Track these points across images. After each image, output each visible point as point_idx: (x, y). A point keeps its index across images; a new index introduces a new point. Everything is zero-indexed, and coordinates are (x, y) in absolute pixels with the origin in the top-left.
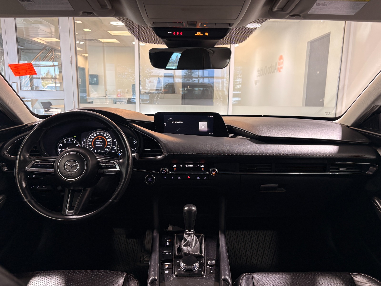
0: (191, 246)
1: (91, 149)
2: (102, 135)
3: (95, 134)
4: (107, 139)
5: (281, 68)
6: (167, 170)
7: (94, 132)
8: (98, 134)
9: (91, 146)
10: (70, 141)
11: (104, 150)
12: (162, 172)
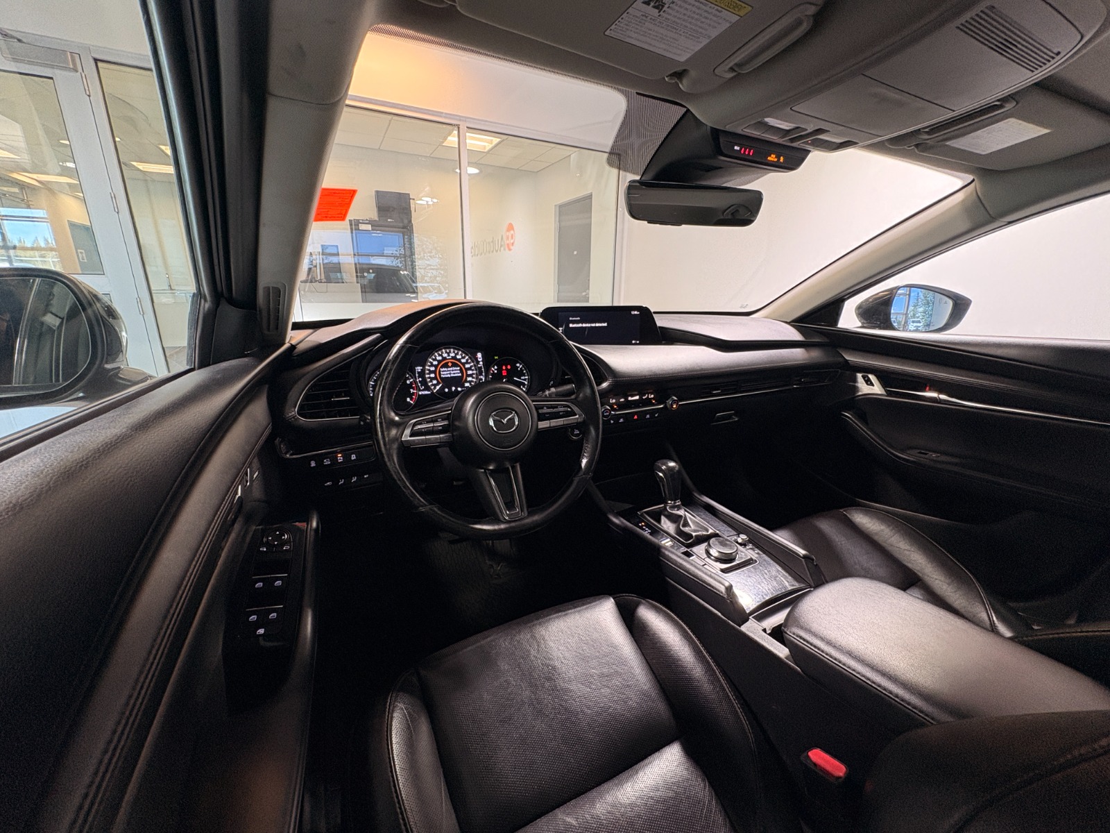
1: (438, 388)
2: (453, 358)
3: (439, 355)
4: (464, 364)
5: (513, 244)
6: (610, 409)
7: (437, 351)
8: (445, 355)
9: (435, 382)
11: (462, 386)
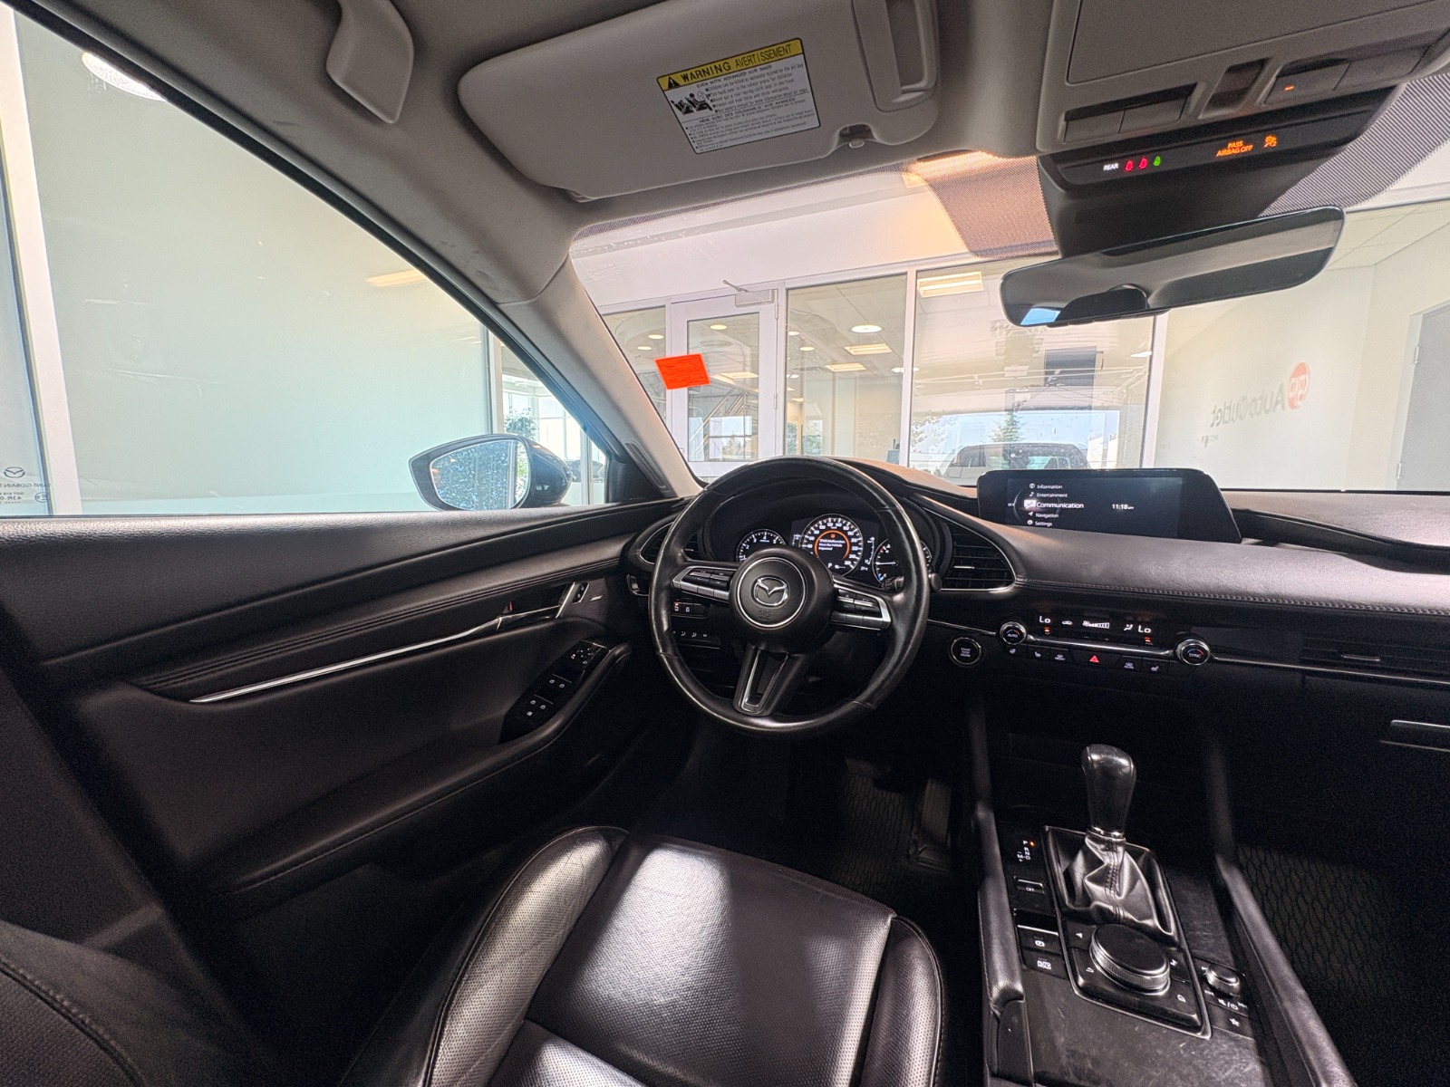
0: (1117, 885)
2: (839, 529)
3: (823, 524)
4: (850, 538)
6: (1023, 629)
7: (821, 519)
8: (830, 525)
10: (765, 538)
12: (1006, 636)
